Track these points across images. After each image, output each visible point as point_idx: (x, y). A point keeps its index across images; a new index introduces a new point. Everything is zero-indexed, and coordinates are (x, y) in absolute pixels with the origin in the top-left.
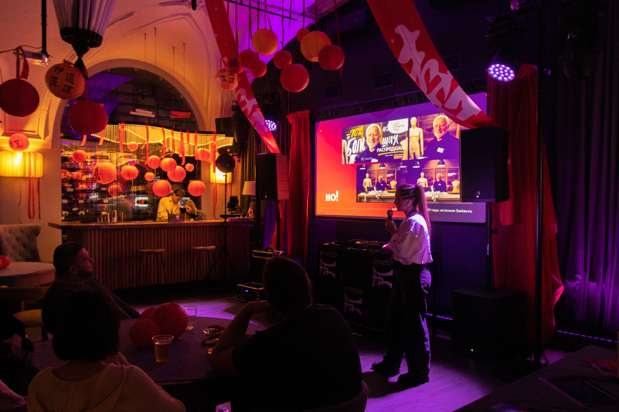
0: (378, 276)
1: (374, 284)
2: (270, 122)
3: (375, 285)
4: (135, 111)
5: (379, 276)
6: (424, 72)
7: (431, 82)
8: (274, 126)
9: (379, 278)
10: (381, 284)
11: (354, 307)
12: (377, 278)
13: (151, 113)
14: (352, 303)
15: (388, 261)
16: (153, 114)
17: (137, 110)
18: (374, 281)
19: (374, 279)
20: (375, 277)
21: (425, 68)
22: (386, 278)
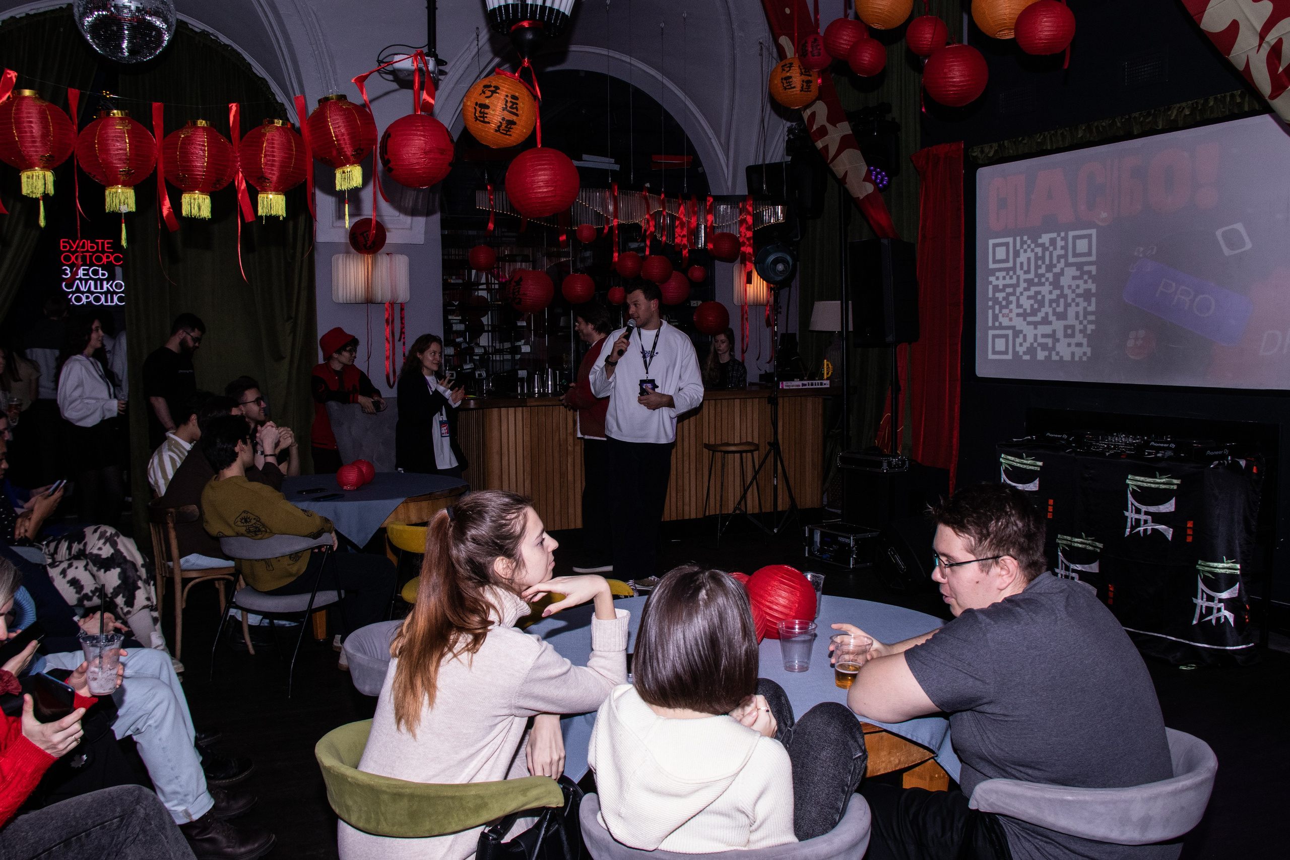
0: (1138, 511)
1: (1128, 530)
2: (874, 171)
3: (1131, 532)
4: (580, 159)
5: (1143, 513)
6: (1265, 49)
7: (1284, 70)
8: (882, 180)
9: (1143, 517)
10: (1145, 530)
11: (1079, 580)
12: (1137, 516)
13: (613, 160)
14: (1074, 571)
15: (1164, 480)
16: (616, 163)
17: (585, 157)
18: (1129, 524)
19: (1129, 520)
20: (1131, 515)
21: (1272, 38)
22: (1158, 518)
